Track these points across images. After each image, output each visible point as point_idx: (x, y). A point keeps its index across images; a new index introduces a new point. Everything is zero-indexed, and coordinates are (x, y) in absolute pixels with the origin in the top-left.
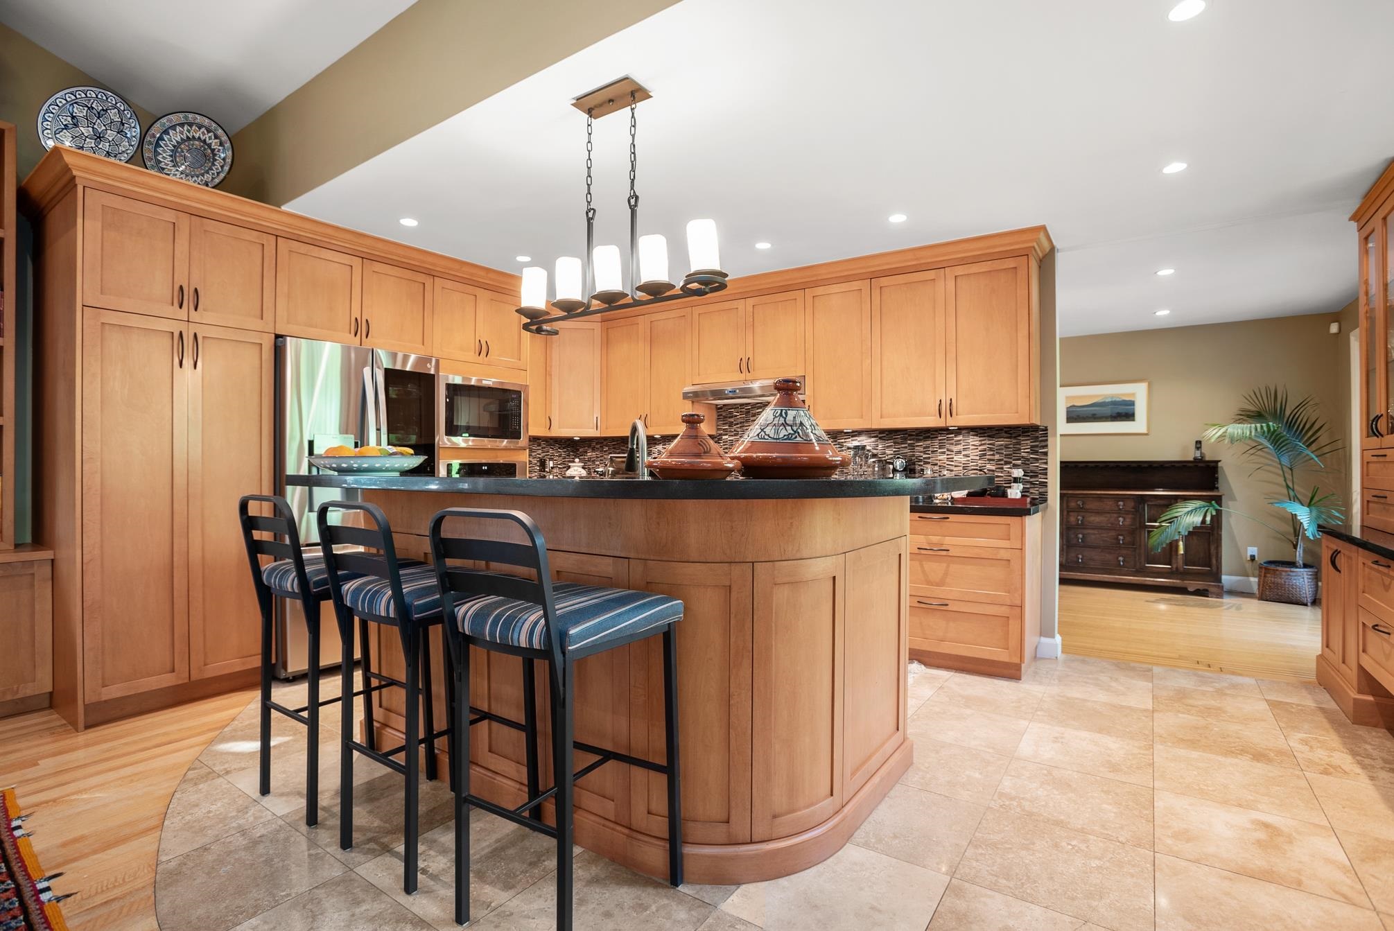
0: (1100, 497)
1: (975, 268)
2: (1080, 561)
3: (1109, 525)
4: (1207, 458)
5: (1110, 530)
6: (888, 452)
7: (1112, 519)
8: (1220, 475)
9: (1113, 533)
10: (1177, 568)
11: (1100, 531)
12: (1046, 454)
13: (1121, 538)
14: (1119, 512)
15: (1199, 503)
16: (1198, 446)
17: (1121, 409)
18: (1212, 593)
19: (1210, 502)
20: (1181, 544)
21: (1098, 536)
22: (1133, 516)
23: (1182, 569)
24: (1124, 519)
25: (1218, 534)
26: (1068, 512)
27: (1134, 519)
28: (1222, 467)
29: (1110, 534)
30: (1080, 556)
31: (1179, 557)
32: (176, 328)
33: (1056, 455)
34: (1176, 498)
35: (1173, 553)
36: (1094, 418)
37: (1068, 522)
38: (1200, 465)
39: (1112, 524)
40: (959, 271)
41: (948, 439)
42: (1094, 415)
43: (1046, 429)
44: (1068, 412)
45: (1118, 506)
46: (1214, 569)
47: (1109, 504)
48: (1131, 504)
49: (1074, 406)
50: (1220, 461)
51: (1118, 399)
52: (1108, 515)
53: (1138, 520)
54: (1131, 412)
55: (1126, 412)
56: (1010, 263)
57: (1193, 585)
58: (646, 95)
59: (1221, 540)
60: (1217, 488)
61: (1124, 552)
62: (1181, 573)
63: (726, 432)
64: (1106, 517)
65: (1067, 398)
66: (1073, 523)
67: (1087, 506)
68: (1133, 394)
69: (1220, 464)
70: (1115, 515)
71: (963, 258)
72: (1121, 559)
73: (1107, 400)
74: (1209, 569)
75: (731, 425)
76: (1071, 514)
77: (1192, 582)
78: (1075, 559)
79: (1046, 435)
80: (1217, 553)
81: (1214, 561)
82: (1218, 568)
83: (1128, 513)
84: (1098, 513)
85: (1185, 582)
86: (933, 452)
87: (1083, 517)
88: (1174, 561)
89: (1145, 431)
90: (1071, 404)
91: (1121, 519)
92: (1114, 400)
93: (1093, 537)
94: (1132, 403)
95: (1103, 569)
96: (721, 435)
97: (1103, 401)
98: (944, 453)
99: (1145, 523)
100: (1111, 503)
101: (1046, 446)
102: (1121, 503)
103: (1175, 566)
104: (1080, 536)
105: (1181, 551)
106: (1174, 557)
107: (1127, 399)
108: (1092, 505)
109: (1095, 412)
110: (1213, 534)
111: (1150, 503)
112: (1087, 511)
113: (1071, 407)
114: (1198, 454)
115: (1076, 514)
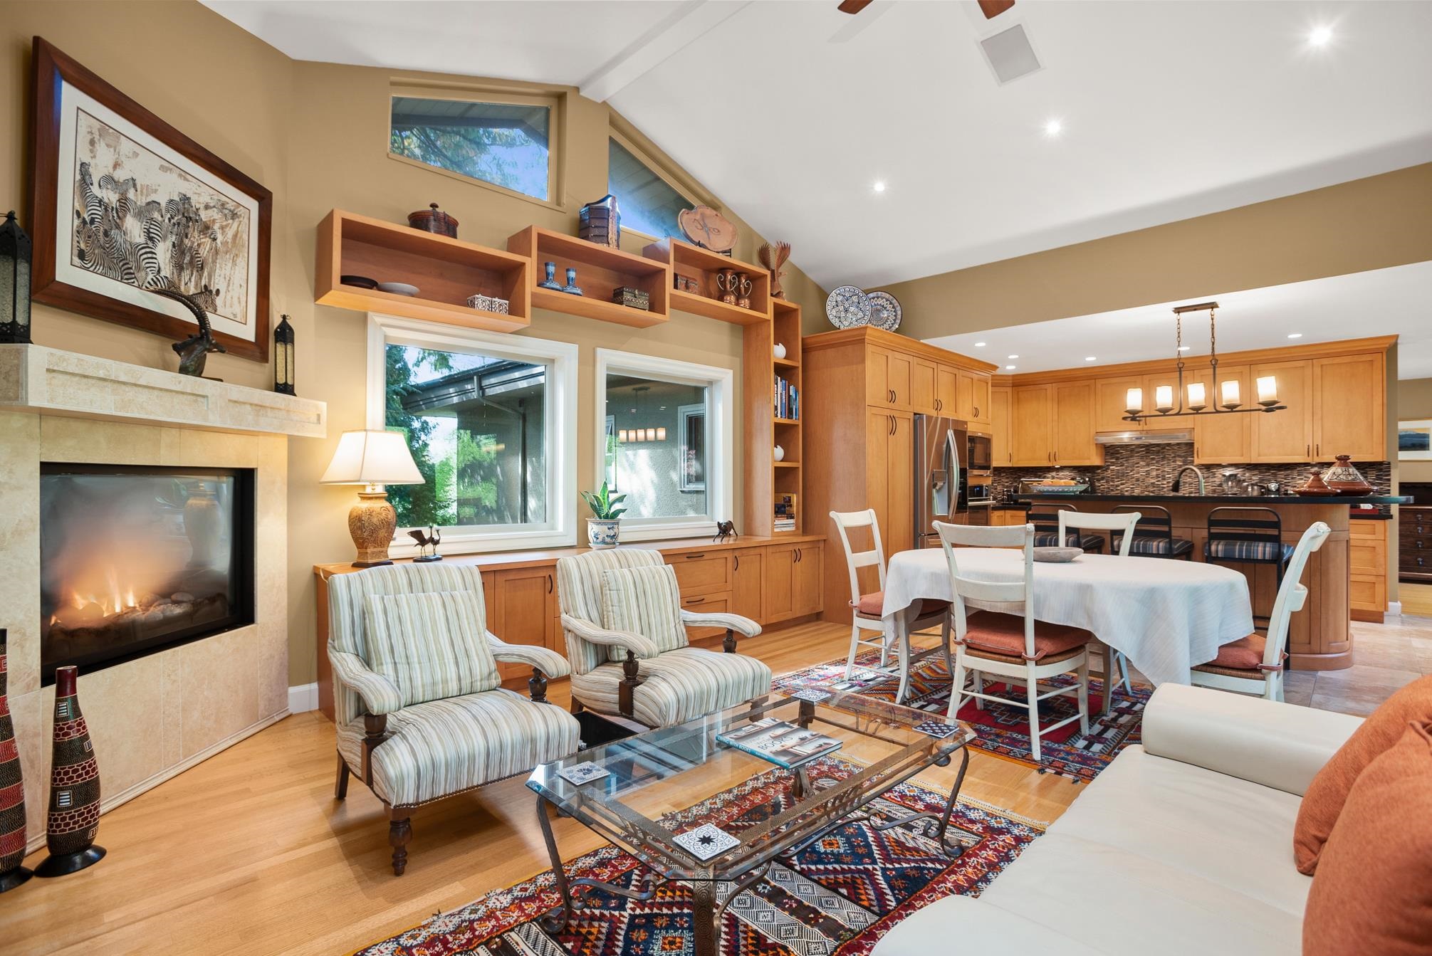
1: (1338, 360)
3: (1408, 533)
5: (1409, 536)
6: (1254, 478)
12: (1389, 480)
17: (1415, 441)
29: (1409, 540)
32: (888, 413)
33: (1396, 479)
40: (1325, 361)
41: (1305, 470)
43: (1389, 463)
48: (1429, 516)
51: (1412, 433)
54: (1425, 444)
55: (1421, 443)
56: (1368, 357)
58: (1217, 307)
63: (1113, 464)
64: (1405, 527)
68: (1429, 429)
71: (1328, 354)
72: (1420, 559)
75: (1117, 458)
79: (1389, 468)
83: (1426, 523)
86: (1292, 478)
91: (1420, 528)
92: (1408, 433)
94: (1426, 436)
96: (1109, 466)
98: (1302, 479)
101: (1389, 475)
107: (1421, 432)
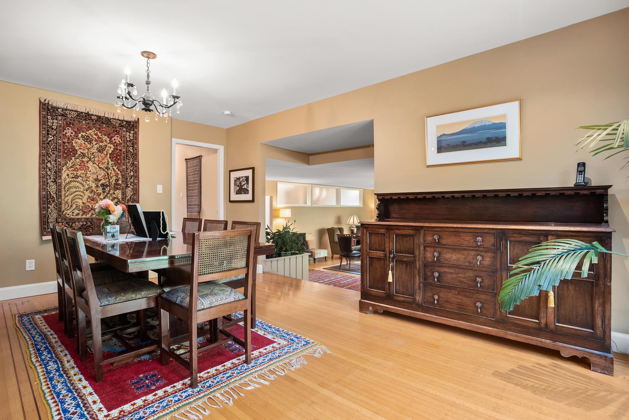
0: (456, 232)
2: (436, 302)
3: (467, 264)
4: (593, 184)
5: (467, 269)
7: (470, 258)
8: (610, 204)
9: (470, 274)
10: (546, 325)
11: (457, 270)
13: (479, 280)
14: (478, 249)
15: (575, 243)
16: (581, 169)
17: (492, 134)
18: (596, 365)
19: (590, 242)
20: (551, 295)
21: (455, 275)
22: (493, 255)
23: (552, 326)
24: (483, 257)
25: (605, 284)
26: (425, 247)
27: (495, 258)
28: (614, 195)
29: (467, 275)
30: (436, 297)
31: (549, 310)
34: (546, 235)
35: (542, 304)
36: (464, 145)
37: (425, 258)
38: (582, 192)
39: (470, 263)
42: (464, 142)
44: (439, 142)
45: (476, 242)
46: (599, 332)
47: (467, 240)
48: (490, 240)
49: (445, 135)
50: (611, 186)
51: (487, 123)
52: (466, 252)
53: (499, 259)
54: (501, 136)
55: (497, 136)
57: (568, 349)
59: (610, 293)
60: (607, 222)
61: (483, 297)
62: (552, 331)
64: (463, 254)
65: (438, 127)
66: (430, 260)
67: (444, 242)
68: (504, 116)
69: (610, 191)
70: (473, 253)
72: (479, 304)
73: (476, 126)
74: (591, 331)
76: (428, 249)
77: (566, 345)
78: (431, 300)
80: (604, 312)
81: (599, 322)
82: (604, 332)
83: (487, 251)
84: (455, 249)
85: (558, 343)
87: (440, 254)
88: (542, 315)
89: (517, 155)
90: (442, 133)
91: (479, 258)
92: (483, 124)
93: (450, 276)
94: (503, 126)
95: (459, 314)
97: (472, 126)
99: (507, 264)
100: (469, 238)
102: (479, 239)
103: (543, 321)
104: (436, 274)
105: (552, 304)
106: (542, 310)
107: (497, 121)
108: (448, 240)
109: (464, 140)
110: (597, 285)
111: (512, 239)
112: (445, 246)
113: (441, 136)
114: (581, 180)
115: (432, 249)
